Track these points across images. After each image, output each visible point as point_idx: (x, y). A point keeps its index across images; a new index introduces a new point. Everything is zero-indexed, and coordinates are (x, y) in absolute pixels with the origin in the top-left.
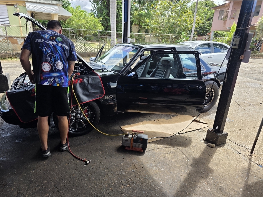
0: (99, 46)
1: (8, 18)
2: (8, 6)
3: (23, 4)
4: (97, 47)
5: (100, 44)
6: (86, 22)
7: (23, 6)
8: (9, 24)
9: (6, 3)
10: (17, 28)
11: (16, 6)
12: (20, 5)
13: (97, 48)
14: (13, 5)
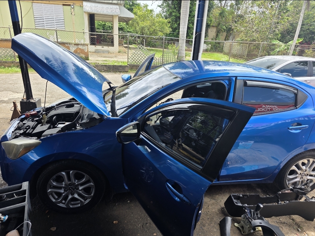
0: (163, 57)
1: (63, 20)
2: (65, 7)
3: (81, 4)
4: (161, 58)
5: (164, 55)
6: (151, 24)
7: (80, 6)
8: (64, 29)
9: (62, 3)
10: (71, 34)
11: (72, 7)
12: (77, 5)
13: (159, 59)
14: (69, 5)
